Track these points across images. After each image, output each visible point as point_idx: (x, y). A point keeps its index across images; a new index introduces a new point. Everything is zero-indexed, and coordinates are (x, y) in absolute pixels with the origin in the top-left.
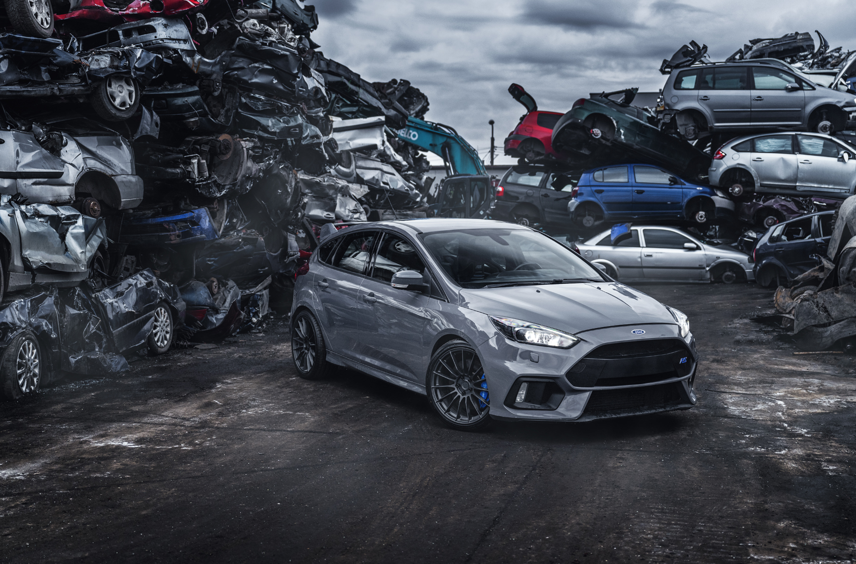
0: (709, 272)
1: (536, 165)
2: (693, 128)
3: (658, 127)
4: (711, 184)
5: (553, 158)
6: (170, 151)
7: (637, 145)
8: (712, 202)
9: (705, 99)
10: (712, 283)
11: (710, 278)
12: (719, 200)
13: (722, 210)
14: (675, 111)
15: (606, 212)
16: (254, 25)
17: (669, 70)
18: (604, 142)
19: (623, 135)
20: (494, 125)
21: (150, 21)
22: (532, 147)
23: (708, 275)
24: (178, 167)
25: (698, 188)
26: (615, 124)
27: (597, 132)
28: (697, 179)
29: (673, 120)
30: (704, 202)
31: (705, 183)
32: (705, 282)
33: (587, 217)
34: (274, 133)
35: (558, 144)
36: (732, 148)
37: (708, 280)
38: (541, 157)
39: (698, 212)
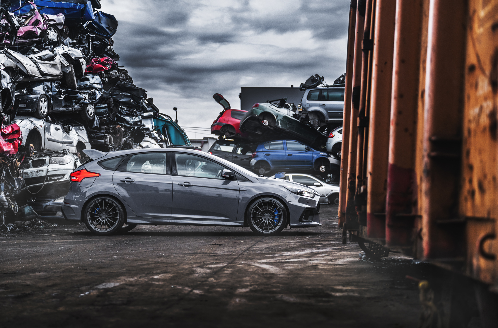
0: (327, 198)
1: (229, 140)
2: (317, 121)
3: (299, 120)
4: (327, 151)
5: (240, 136)
6: (98, 132)
7: (287, 129)
8: (328, 161)
9: (323, 106)
10: (329, 204)
11: (328, 202)
12: (332, 160)
13: (333, 164)
14: (308, 112)
15: (271, 166)
16: (116, 73)
17: (304, 89)
18: (270, 127)
19: (280, 124)
20: (177, 110)
21: (87, 76)
22: (228, 130)
23: (327, 200)
24: (103, 140)
25: (321, 153)
26: (276, 118)
27: (266, 122)
28: (320, 148)
29: (307, 116)
30: (324, 161)
31: (324, 150)
32: (325, 204)
33: (262, 169)
34: (131, 124)
35: (244, 128)
36: (338, 132)
37: (327, 202)
38: (233, 136)
39: (321, 166)
